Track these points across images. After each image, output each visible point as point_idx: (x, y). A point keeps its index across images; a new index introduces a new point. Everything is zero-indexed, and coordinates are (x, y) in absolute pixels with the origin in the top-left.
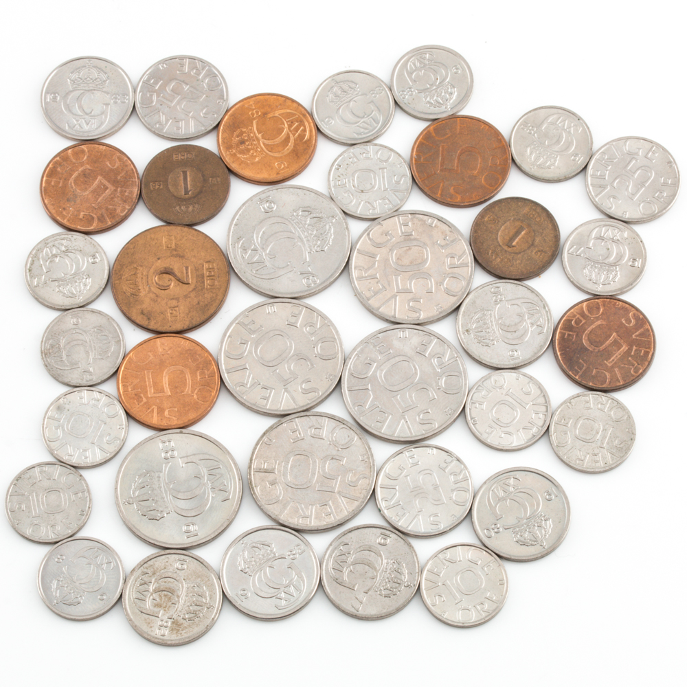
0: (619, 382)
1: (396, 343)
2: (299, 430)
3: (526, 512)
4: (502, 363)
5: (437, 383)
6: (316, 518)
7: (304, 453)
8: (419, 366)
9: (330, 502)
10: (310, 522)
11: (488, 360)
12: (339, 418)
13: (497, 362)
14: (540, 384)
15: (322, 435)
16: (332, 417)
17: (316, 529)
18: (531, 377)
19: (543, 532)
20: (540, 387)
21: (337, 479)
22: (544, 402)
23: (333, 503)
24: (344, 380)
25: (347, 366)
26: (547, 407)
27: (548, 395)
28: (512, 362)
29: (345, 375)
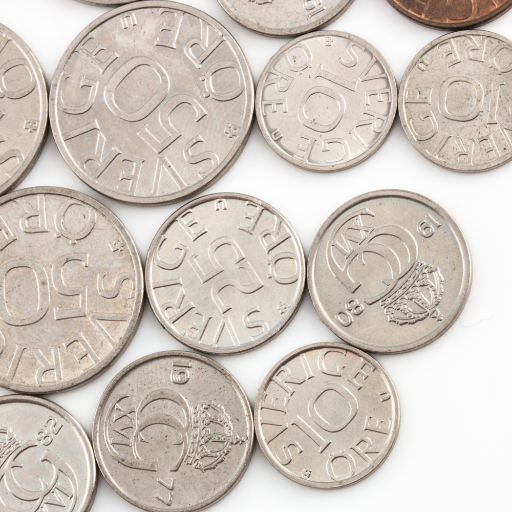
0: (493, 4)
1: (122, 40)
2: (5, 228)
3: (395, 267)
4: (297, 25)
5: (202, 88)
6: (65, 367)
7: (21, 263)
8: (166, 68)
9: (82, 334)
10: (59, 377)
11: (273, 26)
12: (63, 189)
13: (289, 26)
14: (366, 43)
15: (43, 226)
16: (50, 192)
17: (70, 385)
18: (349, 35)
19: (432, 293)
20: (368, 50)
21: (83, 292)
22: (380, 71)
23: (87, 335)
24: (55, 125)
25: (53, 100)
26: (386, 79)
27: (383, 59)
28: (313, 19)
29: (54, 116)
